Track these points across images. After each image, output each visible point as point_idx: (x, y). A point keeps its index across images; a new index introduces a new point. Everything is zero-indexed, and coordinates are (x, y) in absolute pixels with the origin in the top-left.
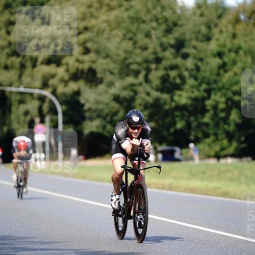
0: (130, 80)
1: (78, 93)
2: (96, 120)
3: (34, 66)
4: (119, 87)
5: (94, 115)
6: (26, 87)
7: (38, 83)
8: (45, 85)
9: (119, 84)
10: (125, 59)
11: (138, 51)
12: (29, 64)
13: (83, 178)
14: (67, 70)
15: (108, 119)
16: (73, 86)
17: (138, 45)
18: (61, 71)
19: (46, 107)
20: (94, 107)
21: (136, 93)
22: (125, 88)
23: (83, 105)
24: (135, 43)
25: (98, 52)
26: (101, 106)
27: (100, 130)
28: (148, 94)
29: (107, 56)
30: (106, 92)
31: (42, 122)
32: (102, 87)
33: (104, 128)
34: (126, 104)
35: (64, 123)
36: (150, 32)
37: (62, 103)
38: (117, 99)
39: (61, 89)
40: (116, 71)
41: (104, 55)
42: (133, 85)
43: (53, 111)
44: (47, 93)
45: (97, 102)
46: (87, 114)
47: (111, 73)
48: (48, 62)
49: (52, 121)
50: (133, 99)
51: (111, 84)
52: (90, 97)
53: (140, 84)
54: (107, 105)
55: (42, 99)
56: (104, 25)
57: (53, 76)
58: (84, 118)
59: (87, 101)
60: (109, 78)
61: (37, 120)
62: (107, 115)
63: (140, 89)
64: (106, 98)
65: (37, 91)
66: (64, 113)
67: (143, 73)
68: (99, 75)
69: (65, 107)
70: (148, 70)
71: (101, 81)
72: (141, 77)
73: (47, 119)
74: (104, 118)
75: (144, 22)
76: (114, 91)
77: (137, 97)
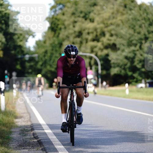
0: (133, 48)
1: (107, 55)
2: (116, 68)
3: (87, 42)
4: (127, 52)
5: (116, 65)
6: (83, 52)
7: (89, 50)
8: (92, 52)
9: (127, 50)
10: (130, 38)
11: (136, 34)
12: (84, 42)
13: (111, 95)
14: (103, 44)
15: (123, 67)
16: (105, 52)
17: (136, 31)
18: (99, 45)
19: (93, 62)
20: (115, 62)
21: (135, 54)
22: (130, 52)
23: (110, 61)
24: (135, 30)
25: (117, 35)
26: (119, 61)
27: (119, 72)
28: (141, 55)
29: (121, 37)
30: (121, 54)
31: (91, 69)
32: (119, 52)
33: (121, 71)
34: (131, 60)
35: (102, 69)
36: (142, 25)
37: (100, 60)
38: (126, 58)
39: (99, 53)
40: (126, 44)
41: (119, 36)
42: (134, 51)
43: (96, 64)
44: (93, 55)
45: (117, 59)
46: (112, 65)
47: (123, 45)
48: (94, 40)
49: (95, 68)
50: (134, 58)
51: (123, 51)
52: (114, 57)
53: (138, 50)
54: (122, 61)
55: (91, 58)
56: (119, 22)
57: (96, 47)
58: (111, 67)
59: (112, 59)
60: (122, 47)
61: (89, 68)
62: (122, 65)
63: (137, 53)
64: (121, 57)
65: (88, 54)
66: (102, 65)
67: (139, 45)
68: (118, 46)
69: (102, 62)
70: (141, 43)
71: (119, 49)
72: (138, 47)
73: (94, 67)
74: (121, 67)
75: (139, 20)
76: (125, 54)
77: (136, 56)
